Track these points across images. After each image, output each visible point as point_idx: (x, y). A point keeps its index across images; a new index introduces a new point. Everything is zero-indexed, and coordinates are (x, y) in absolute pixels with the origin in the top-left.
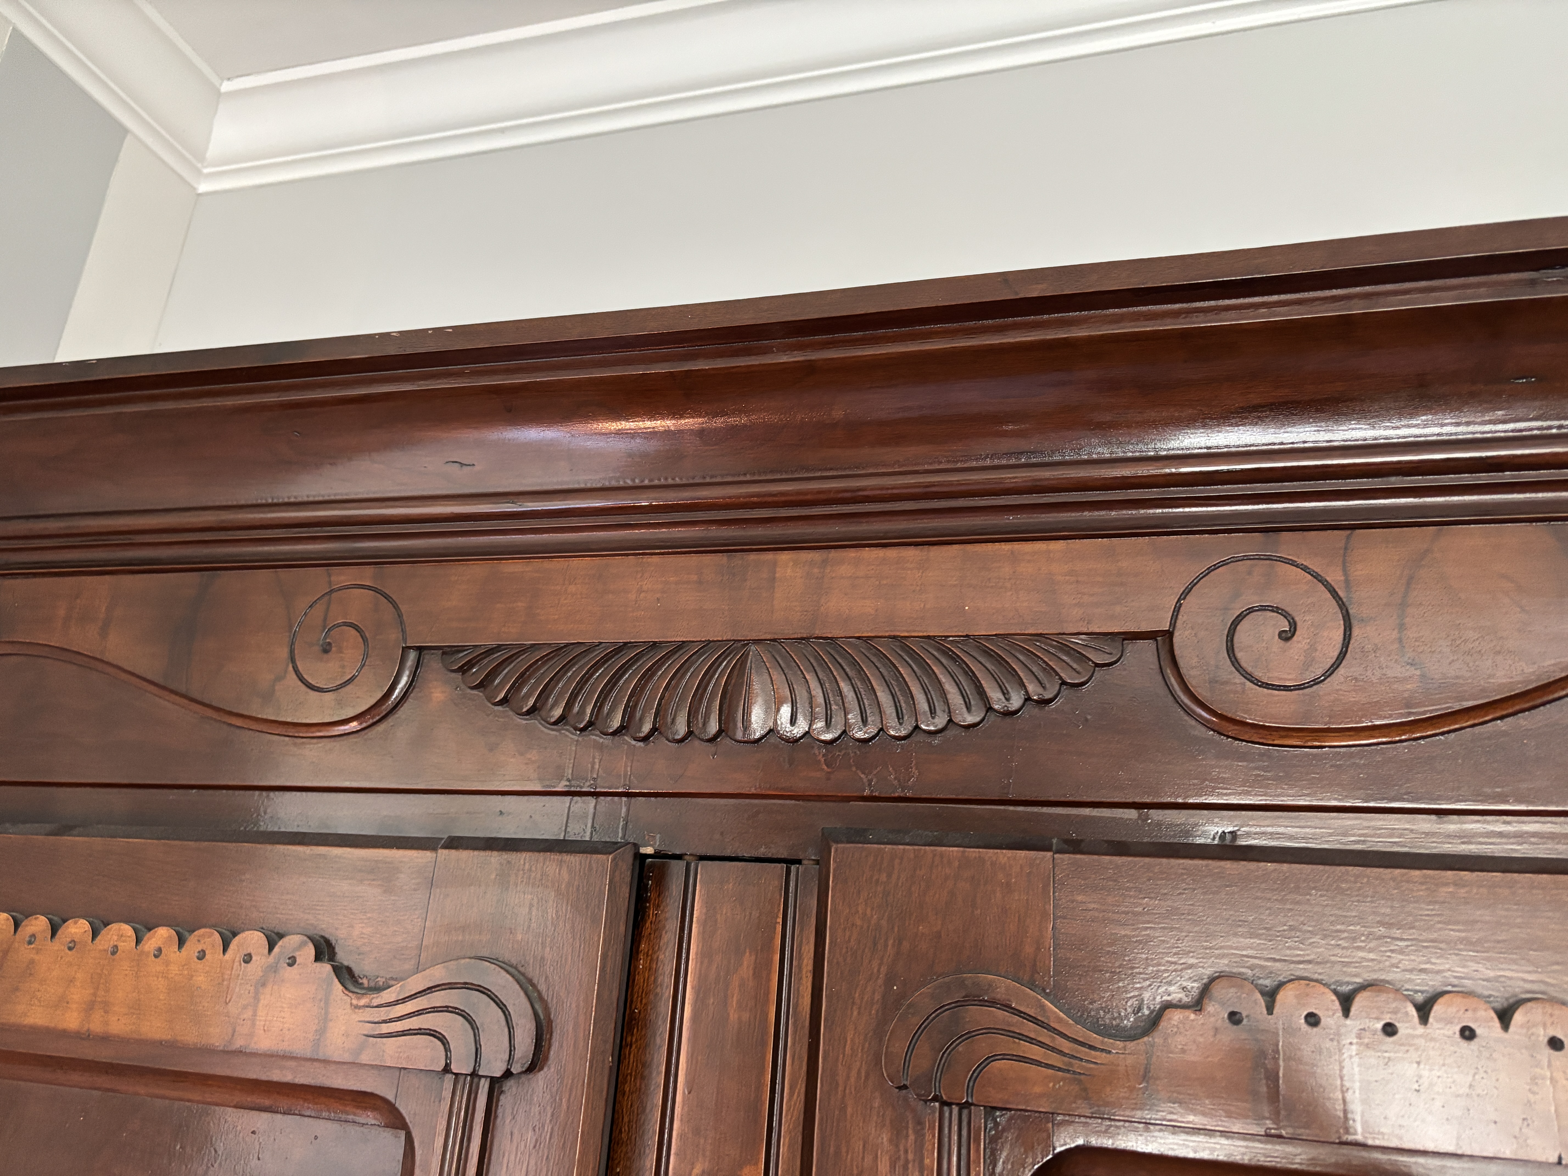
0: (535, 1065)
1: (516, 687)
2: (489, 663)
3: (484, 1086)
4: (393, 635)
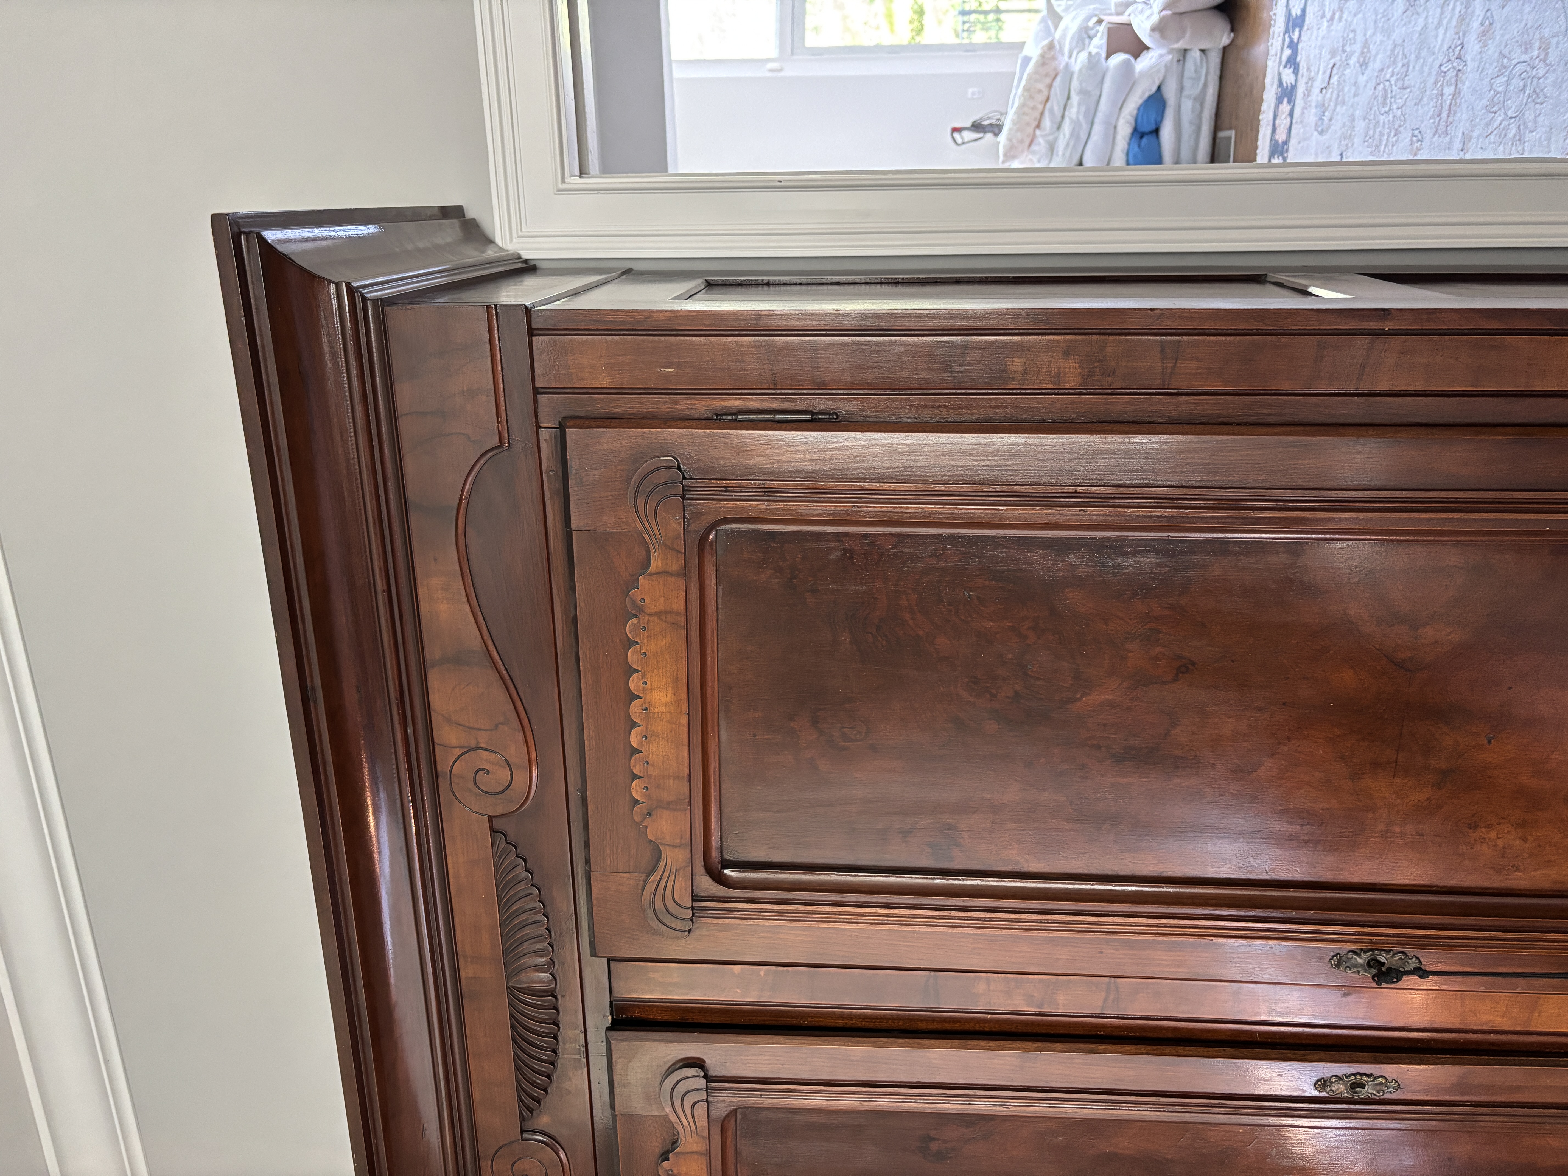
0: (701, 1065)
3: (710, 1085)
4: (516, 1146)
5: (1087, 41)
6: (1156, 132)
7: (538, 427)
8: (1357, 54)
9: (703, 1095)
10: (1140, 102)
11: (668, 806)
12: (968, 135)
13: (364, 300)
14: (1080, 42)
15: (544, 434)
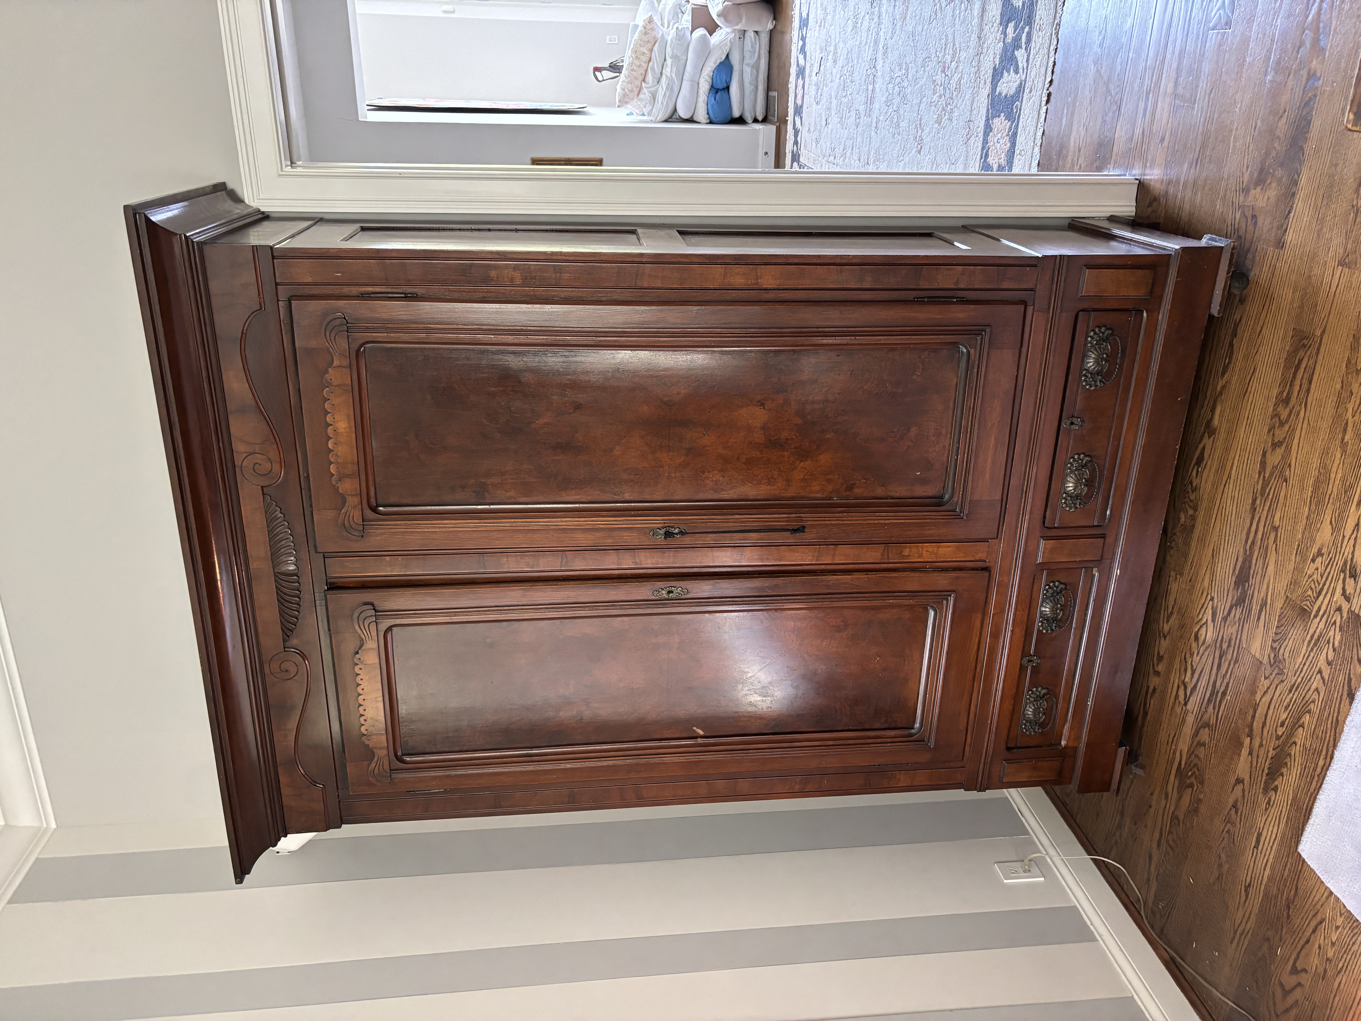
0: (372, 604)
1: (289, 630)
2: (286, 631)
3: (377, 614)
4: (281, 655)
5: (680, 15)
6: (727, 88)
7: (278, 300)
8: (832, 53)
9: (374, 619)
10: (714, 66)
11: (348, 476)
12: (608, 74)
13: (193, 242)
14: (676, 15)
15: (281, 303)
